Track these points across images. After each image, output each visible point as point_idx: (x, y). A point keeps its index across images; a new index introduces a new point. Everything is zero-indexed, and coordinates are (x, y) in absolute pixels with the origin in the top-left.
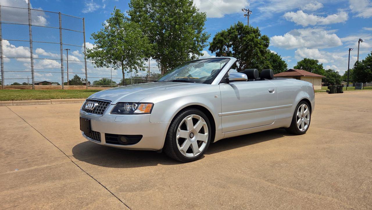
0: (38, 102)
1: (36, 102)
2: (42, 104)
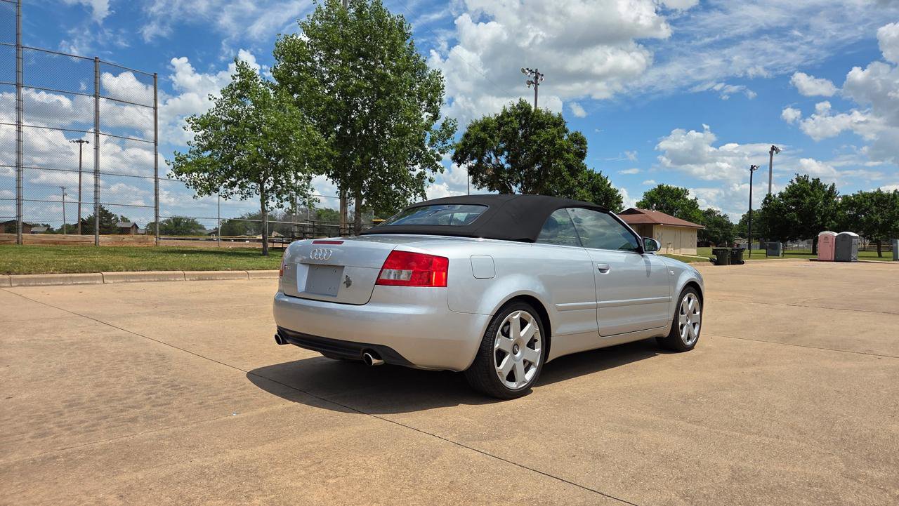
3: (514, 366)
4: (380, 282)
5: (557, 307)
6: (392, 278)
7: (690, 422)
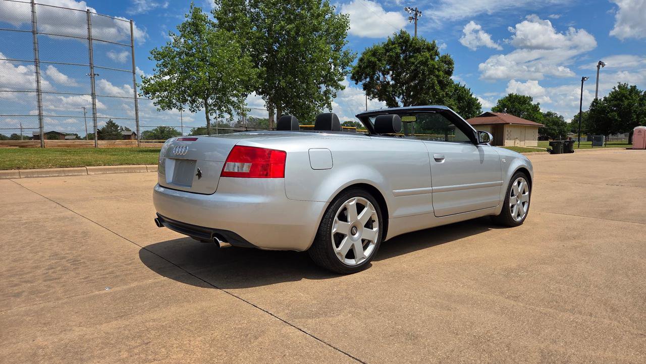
0: (63, 171)
1: (60, 172)
2: (71, 176)
3: (353, 245)
4: (224, 174)
5: (394, 194)
6: (236, 170)
7: (508, 297)
